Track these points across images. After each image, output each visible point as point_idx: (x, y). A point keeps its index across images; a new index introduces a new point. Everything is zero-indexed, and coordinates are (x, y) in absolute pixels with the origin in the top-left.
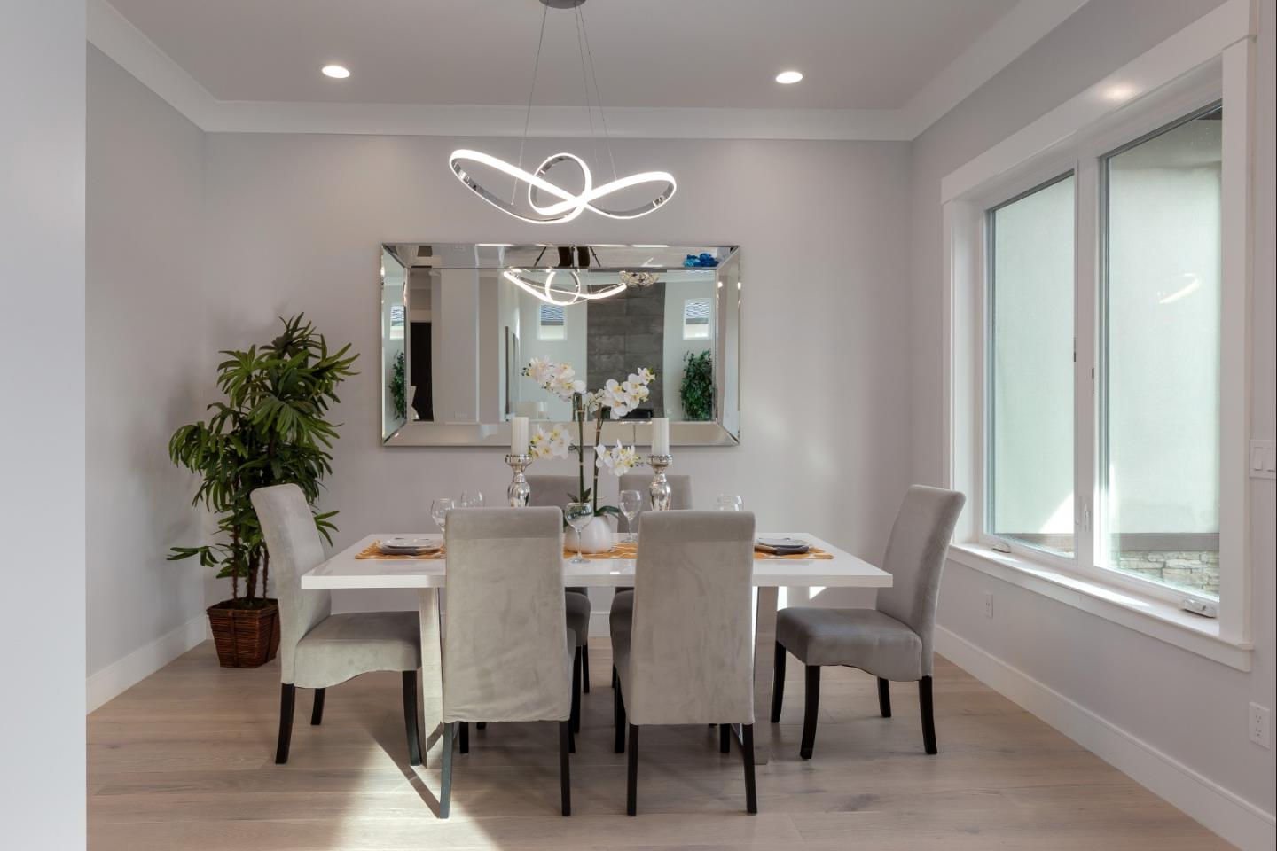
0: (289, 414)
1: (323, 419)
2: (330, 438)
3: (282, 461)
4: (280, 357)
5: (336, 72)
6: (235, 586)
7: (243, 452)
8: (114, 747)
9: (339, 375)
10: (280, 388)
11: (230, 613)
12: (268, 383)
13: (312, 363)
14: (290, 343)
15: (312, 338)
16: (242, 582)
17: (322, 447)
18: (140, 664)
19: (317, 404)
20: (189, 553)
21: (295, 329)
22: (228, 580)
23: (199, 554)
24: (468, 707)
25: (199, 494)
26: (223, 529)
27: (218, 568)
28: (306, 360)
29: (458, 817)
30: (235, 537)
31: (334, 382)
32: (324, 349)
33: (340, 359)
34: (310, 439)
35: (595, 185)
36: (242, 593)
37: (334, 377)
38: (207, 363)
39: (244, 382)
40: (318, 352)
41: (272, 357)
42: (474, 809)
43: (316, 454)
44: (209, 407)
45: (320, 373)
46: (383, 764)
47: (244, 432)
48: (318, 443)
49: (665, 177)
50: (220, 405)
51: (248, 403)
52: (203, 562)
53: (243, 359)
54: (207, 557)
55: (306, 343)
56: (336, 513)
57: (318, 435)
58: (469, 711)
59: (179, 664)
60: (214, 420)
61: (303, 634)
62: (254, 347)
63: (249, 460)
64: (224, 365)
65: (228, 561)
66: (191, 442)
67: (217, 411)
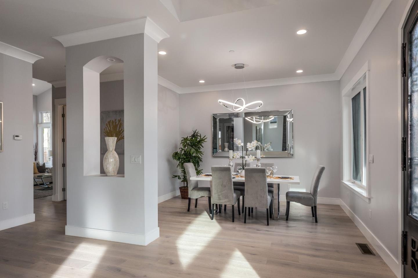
0: (193, 150)
1: (200, 151)
2: (202, 155)
3: (192, 159)
4: (193, 138)
5: (202, 82)
6: (184, 183)
7: (185, 157)
8: (163, 207)
9: (203, 142)
10: (192, 145)
11: (183, 188)
12: (190, 144)
13: (198, 140)
14: (194, 135)
15: (198, 134)
16: (185, 183)
17: (201, 157)
18: (168, 196)
19: (199, 148)
20: (176, 176)
21: (195, 133)
22: (183, 182)
23: (178, 177)
24: (216, 201)
25: (178, 165)
26: (182, 172)
27: (181, 180)
28: (197, 139)
29: (214, 220)
30: (184, 174)
31: (202, 143)
32: (201, 137)
33: (203, 139)
34: (198, 155)
35: (246, 104)
36: (185, 185)
37: (202, 142)
38: (179, 140)
39: (186, 144)
40: (199, 137)
41: (191, 138)
42: (216, 220)
43: (199, 158)
44: (180, 149)
45: (199, 142)
46: (206, 213)
47: (185, 153)
48: (199, 155)
49: (261, 102)
50: (181, 148)
51: (186, 148)
52: (179, 179)
53: (186, 139)
54: (179, 178)
55: (197, 135)
56: (202, 170)
57: (199, 154)
58: (217, 202)
59: (175, 198)
60: (180, 151)
61: (192, 189)
62: (188, 136)
63: (186, 159)
64: (182, 140)
65: (183, 179)
66: (176, 155)
67: (181, 149)
